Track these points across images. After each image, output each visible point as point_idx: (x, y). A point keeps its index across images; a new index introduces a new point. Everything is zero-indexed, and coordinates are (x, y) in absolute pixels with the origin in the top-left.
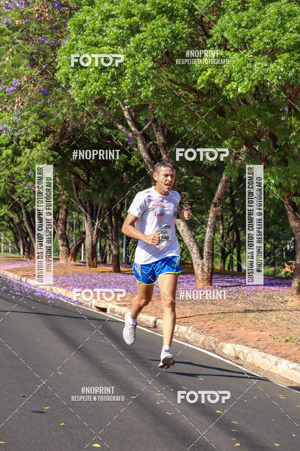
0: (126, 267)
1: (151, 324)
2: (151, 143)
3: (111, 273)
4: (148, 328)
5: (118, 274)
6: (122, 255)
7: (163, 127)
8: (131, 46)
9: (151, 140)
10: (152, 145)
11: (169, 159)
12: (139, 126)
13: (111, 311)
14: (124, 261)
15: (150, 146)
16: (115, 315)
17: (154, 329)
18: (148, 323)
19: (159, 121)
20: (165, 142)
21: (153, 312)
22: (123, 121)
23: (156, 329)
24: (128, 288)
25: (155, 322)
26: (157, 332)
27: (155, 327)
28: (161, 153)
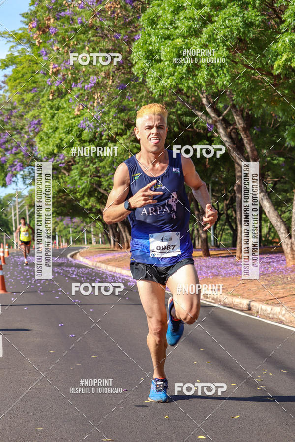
0: (215, 250)
1: (245, 306)
2: (231, 127)
3: (201, 258)
4: (242, 311)
5: (208, 258)
6: (210, 238)
7: (242, 111)
8: (204, 36)
9: (230, 125)
10: (232, 129)
11: (250, 142)
12: (218, 112)
13: (204, 296)
14: (213, 244)
15: (231, 130)
16: (208, 300)
17: (248, 312)
18: (241, 306)
19: (237, 106)
20: (245, 126)
21: (246, 294)
22: (202, 108)
23: (250, 312)
24: (219, 271)
25: (249, 305)
26: (251, 314)
27: (250, 309)
28: (241, 137)
